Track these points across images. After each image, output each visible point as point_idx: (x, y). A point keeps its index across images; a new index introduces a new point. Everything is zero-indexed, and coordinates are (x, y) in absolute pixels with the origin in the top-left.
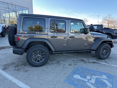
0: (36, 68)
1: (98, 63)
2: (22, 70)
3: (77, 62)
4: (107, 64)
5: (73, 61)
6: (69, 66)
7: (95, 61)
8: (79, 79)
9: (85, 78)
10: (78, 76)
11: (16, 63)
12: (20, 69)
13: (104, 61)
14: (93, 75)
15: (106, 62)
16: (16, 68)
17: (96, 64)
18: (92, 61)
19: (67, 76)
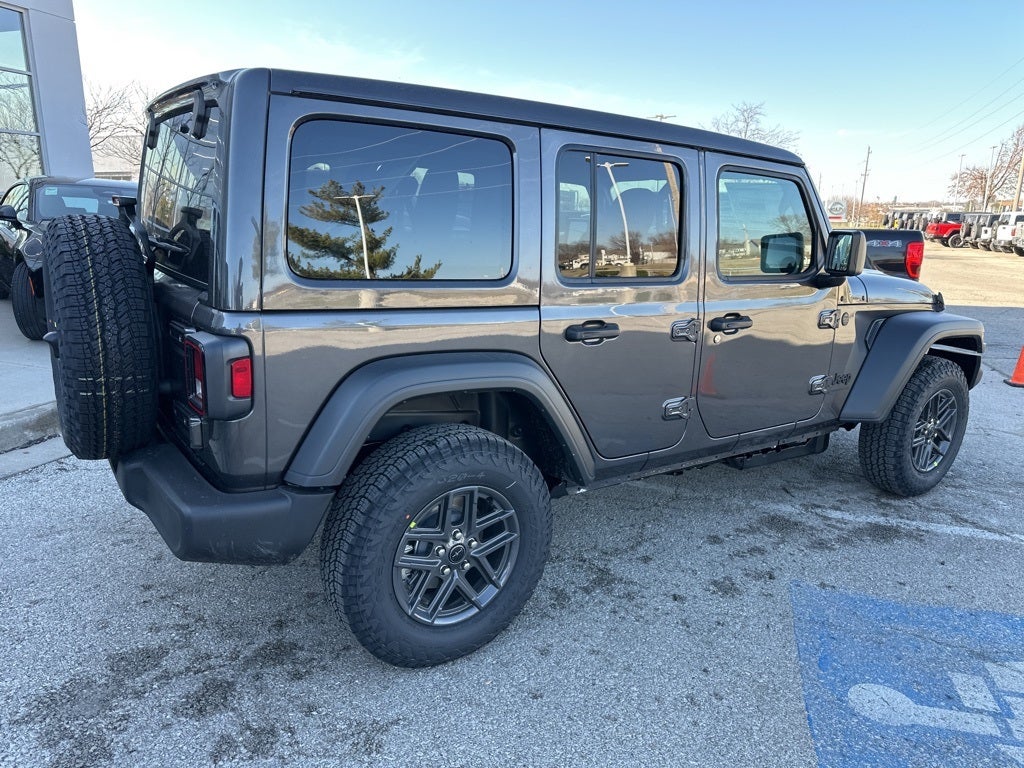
0: (438, 675)
1: (917, 536)
2: (310, 738)
3: (761, 551)
4: (978, 533)
5: (715, 540)
6: (726, 605)
7: (881, 520)
8: (926, 729)
9: (951, 699)
10: (884, 692)
11: (163, 652)
12: (273, 732)
13: (938, 507)
14: (982, 656)
15: (959, 520)
16: (221, 722)
17: (906, 543)
18: (848, 517)
19: (800, 719)
